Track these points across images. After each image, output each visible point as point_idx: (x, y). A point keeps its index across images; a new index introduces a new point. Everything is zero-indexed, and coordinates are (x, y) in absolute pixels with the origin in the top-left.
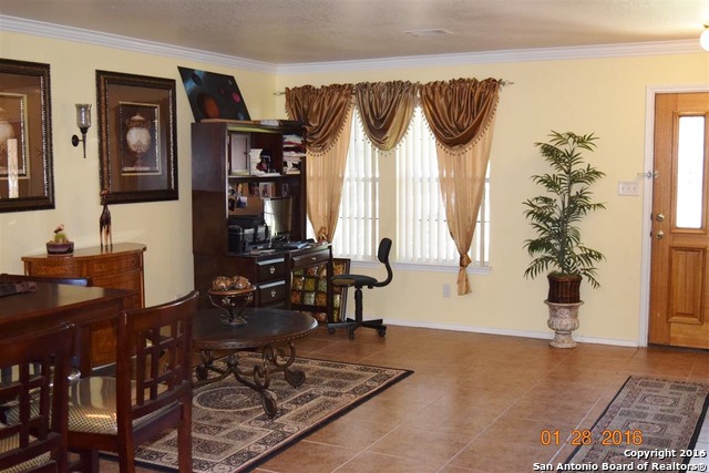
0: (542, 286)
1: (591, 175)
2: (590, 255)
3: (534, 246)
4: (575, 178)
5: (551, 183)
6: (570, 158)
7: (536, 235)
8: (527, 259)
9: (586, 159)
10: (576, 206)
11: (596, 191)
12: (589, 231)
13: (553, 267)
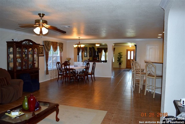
0: (118, 63)
1: (122, 55)
2: (122, 61)
3: (118, 61)
4: (121, 55)
5: (119, 56)
6: (121, 54)
7: (118, 60)
8: (117, 61)
9: (122, 54)
10: (121, 57)
11: (122, 56)
12: (122, 59)
13: (119, 62)
